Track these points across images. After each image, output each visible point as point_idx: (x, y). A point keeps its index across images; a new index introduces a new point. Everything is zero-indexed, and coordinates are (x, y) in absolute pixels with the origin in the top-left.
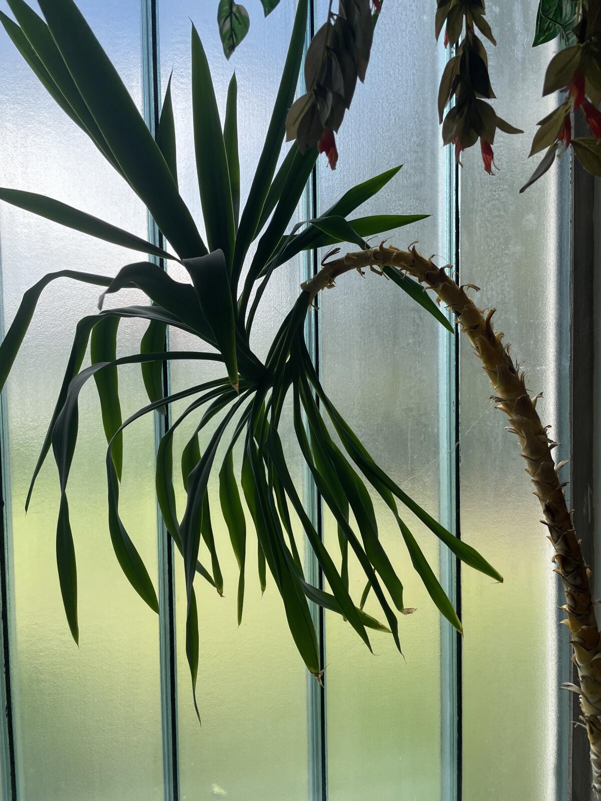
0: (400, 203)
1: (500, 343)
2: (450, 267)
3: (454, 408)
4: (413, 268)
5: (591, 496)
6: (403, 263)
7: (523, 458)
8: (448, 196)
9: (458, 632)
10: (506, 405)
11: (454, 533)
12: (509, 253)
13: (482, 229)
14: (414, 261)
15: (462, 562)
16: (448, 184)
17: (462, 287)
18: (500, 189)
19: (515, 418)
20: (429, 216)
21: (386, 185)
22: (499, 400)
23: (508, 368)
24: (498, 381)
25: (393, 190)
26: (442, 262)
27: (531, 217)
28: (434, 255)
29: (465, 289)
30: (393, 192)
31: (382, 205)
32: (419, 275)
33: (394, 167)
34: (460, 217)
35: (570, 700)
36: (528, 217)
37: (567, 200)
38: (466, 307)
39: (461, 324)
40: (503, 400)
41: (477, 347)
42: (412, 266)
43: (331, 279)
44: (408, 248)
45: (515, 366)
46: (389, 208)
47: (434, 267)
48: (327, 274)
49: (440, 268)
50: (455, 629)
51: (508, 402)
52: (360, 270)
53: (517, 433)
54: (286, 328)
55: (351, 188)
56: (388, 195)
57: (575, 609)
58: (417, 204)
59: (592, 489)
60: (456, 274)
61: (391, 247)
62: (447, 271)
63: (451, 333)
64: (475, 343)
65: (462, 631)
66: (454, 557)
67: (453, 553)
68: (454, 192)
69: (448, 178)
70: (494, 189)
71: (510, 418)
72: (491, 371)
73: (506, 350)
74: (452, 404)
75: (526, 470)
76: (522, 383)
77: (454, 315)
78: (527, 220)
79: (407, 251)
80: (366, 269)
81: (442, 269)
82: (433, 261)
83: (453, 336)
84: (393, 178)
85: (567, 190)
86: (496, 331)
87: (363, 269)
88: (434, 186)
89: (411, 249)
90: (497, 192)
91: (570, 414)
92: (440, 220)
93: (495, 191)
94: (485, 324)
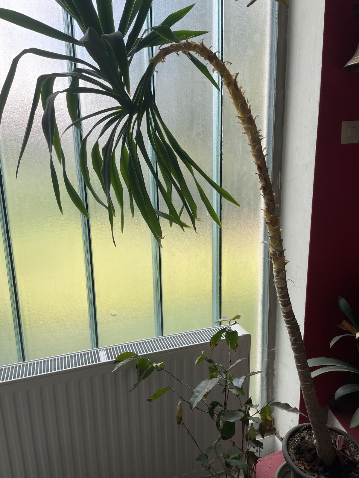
0: (194, 24)
1: (240, 91)
2: (219, 52)
3: (220, 134)
4: (202, 52)
5: (280, 177)
6: (197, 49)
7: (249, 146)
8: (218, 22)
9: (220, 228)
10: (243, 120)
11: (219, 185)
12: (247, 54)
13: (234, 41)
14: (202, 49)
15: (222, 197)
16: (218, 16)
17: (224, 62)
18: (243, 20)
19: (246, 126)
20: (208, 32)
21: (187, 14)
22: (239, 117)
23: (244, 102)
24: (239, 108)
25: (190, 17)
26: (214, 50)
27: (257, 35)
28: (211, 47)
29: (225, 64)
30: (191, 18)
31: (185, 25)
32: (204, 56)
33: (191, 5)
34: (223, 34)
35: (268, 269)
36: (256, 36)
37: (275, 27)
38: (226, 72)
39: (224, 81)
40: (241, 118)
41: (231, 93)
42: (201, 51)
43: (164, 57)
44: (200, 42)
45: (247, 102)
46: (189, 27)
47: (212, 52)
48: (161, 54)
49: (214, 53)
50: (219, 227)
51: (243, 118)
52: (177, 53)
53: (247, 134)
54: (142, 83)
55: (170, 15)
56: (188, 20)
57: (268, 209)
58: (202, 25)
59: (281, 173)
60: (222, 57)
61: (191, 41)
62: (217, 54)
63: (219, 92)
64: (230, 91)
65: (222, 227)
66: (219, 195)
67: (218, 193)
68: (221, 20)
69: (218, 12)
70: (240, 20)
71: (244, 127)
72: (237, 104)
73: (243, 94)
74: (219, 132)
75: (250, 151)
76: (250, 110)
77: (220, 77)
78: (256, 37)
79: (199, 44)
80: (180, 53)
81: (215, 53)
82: (211, 49)
83: (220, 93)
84: (190, 11)
85: (275, 22)
86: (239, 86)
87: (179, 53)
88: (211, 17)
89: (201, 43)
90: (242, 22)
91: (273, 137)
92: (214, 35)
93: (241, 21)
94: (234, 81)
